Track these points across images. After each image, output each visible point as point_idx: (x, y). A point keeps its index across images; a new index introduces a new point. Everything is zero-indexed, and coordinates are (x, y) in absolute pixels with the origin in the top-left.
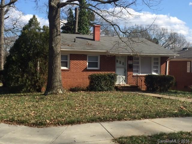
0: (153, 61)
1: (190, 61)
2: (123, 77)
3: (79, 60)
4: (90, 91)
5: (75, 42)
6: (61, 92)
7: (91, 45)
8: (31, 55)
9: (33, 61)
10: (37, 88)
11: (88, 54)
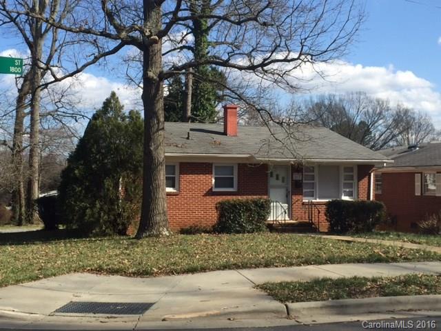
0: (343, 174)
1: (421, 173)
2: (283, 205)
3: (197, 174)
4: (219, 233)
5: (188, 138)
6: (166, 233)
7: (220, 144)
8: (109, 166)
9: (113, 177)
10: (120, 227)
11: (214, 161)
